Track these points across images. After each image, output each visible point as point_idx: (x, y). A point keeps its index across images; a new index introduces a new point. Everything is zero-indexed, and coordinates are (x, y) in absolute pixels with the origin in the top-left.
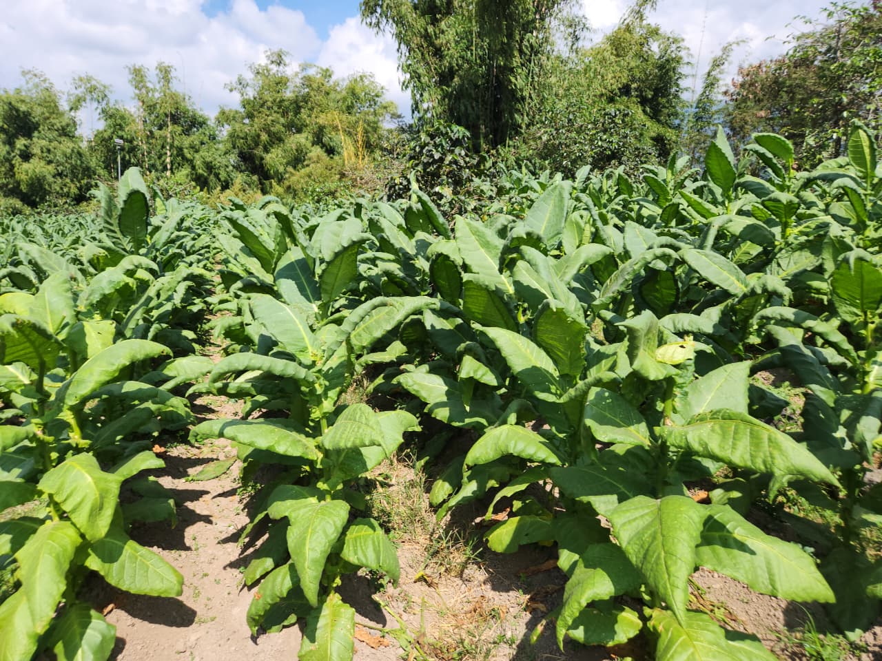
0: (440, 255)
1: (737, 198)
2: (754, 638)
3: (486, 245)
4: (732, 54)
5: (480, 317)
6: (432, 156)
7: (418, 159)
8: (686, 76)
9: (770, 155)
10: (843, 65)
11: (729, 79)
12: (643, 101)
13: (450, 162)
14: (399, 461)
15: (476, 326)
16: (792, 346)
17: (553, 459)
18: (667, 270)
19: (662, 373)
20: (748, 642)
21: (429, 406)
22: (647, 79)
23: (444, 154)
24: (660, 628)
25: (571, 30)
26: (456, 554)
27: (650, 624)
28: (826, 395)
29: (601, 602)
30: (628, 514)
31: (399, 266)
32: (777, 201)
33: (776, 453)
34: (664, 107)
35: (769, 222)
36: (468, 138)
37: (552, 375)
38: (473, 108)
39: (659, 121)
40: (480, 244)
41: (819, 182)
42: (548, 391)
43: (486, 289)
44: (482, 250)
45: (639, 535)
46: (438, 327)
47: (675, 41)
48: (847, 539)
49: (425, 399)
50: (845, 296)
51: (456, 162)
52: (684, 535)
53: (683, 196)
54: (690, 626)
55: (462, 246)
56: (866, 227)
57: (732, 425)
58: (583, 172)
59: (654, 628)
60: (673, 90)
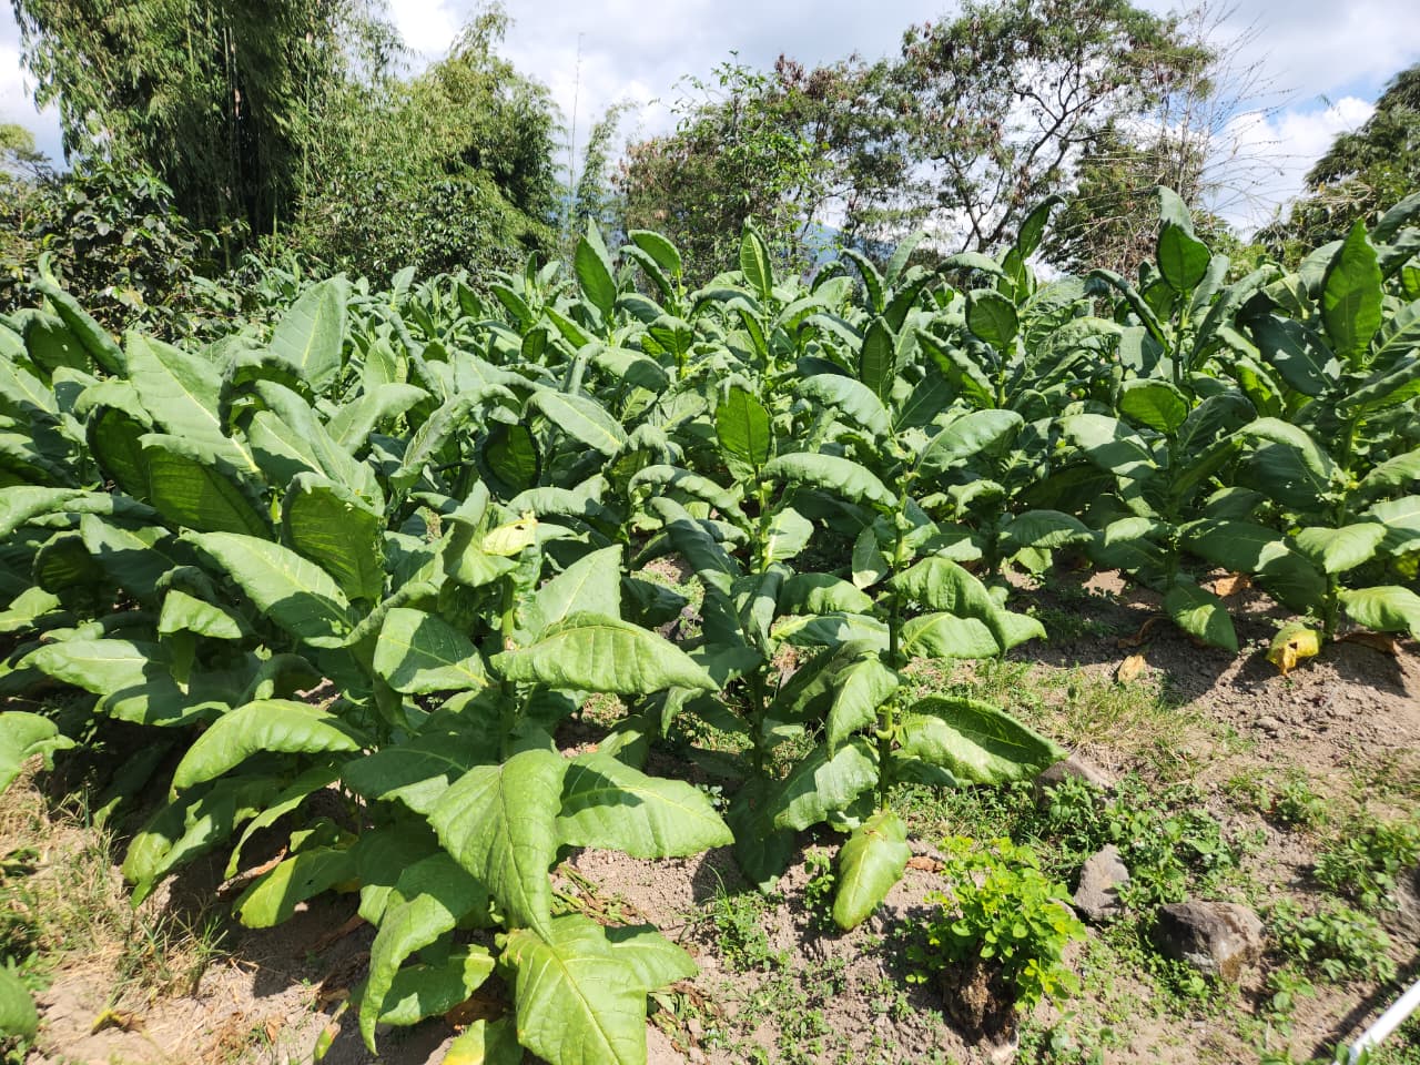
0: (105, 409)
1: (624, 323)
2: (649, 928)
3: (197, 386)
4: (618, 122)
5: (195, 517)
6: (92, 228)
7: (62, 234)
8: (559, 147)
9: (652, 263)
10: (741, 153)
11: (616, 159)
12: (501, 178)
13: (135, 243)
14: (54, 818)
15: (188, 535)
16: (680, 522)
17: (344, 743)
18: (520, 423)
19: (492, 571)
20: (641, 936)
21: (103, 699)
22: (502, 143)
23: (122, 226)
24: (517, 959)
25: (371, 44)
26: (180, 957)
27: (503, 958)
28: (721, 580)
29: (427, 948)
30: (458, 804)
31: (29, 440)
32: (664, 327)
33: (645, 664)
34: (531, 190)
35: (662, 360)
36: (170, 200)
37: (334, 604)
38: (200, 156)
39: (527, 212)
40: (184, 385)
41: (714, 303)
42: (328, 632)
43: (197, 461)
44: (190, 397)
45: (477, 831)
46: (117, 546)
47: (537, 91)
48: (758, 764)
49: (96, 687)
50: (733, 448)
51: (148, 243)
52: (538, 810)
53: (552, 316)
54: (558, 939)
55: (142, 388)
56: (767, 363)
57: (590, 633)
58: (404, 277)
59: (509, 961)
60: (544, 165)
